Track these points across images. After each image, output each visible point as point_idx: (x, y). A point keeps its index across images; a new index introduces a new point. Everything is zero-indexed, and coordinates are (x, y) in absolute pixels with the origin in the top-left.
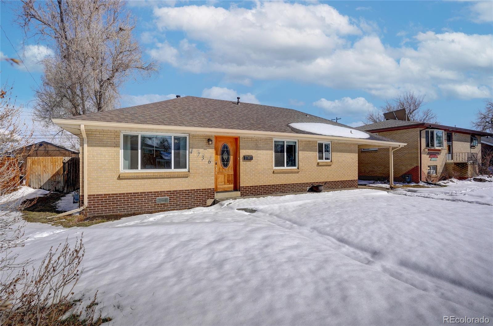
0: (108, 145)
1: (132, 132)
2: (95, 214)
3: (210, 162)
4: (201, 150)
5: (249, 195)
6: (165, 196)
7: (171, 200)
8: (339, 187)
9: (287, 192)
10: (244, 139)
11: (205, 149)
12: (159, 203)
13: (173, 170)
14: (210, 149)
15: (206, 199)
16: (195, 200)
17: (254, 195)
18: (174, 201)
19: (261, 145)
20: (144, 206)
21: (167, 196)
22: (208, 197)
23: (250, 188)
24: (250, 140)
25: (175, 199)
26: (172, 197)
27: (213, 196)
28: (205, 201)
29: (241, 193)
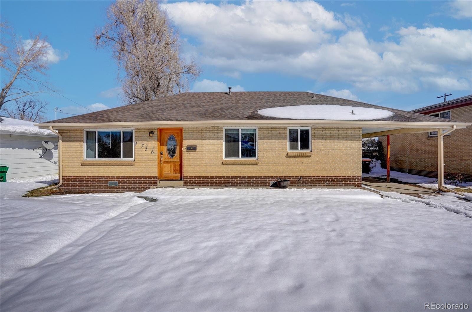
0: (75, 140)
1: (90, 129)
2: (67, 190)
3: (152, 153)
4: (145, 142)
5: (194, 185)
6: (115, 180)
7: (120, 184)
8: (326, 184)
9: (240, 186)
10: (188, 130)
11: (148, 141)
12: (110, 186)
13: (122, 159)
14: (153, 141)
15: (149, 186)
16: (140, 185)
17: (199, 186)
18: (122, 185)
19: (207, 135)
20: (99, 187)
21: (116, 180)
22: (151, 184)
23: (194, 179)
24: (195, 130)
25: (123, 184)
26: (120, 182)
27: (156, 184)
28: (149, 187)
29: (184, 182)
